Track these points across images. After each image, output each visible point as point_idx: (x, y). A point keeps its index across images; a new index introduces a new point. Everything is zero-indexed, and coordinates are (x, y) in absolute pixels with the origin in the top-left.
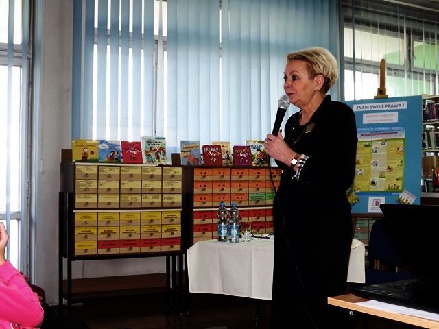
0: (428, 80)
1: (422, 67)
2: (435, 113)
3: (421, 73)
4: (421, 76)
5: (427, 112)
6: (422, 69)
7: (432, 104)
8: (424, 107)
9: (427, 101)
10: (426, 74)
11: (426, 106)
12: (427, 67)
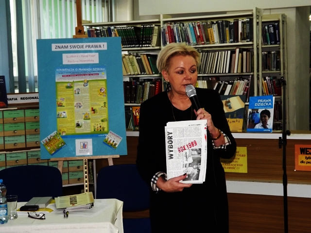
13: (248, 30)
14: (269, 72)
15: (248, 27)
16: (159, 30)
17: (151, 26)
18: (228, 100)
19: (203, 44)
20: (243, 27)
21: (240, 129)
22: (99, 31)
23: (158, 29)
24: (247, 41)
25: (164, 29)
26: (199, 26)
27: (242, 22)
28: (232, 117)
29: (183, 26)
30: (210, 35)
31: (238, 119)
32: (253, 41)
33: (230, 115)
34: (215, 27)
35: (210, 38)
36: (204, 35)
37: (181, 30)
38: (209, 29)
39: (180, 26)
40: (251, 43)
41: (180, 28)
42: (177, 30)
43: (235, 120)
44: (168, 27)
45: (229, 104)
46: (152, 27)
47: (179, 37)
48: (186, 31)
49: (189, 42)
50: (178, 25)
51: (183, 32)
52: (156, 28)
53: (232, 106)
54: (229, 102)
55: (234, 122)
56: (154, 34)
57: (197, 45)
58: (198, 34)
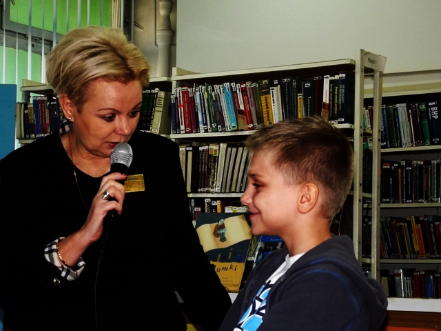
0: (37, 51)
1: (26, 22)
2: (48, 122)
3: (25, 36)
4: (23, 41)
5: (32, 117)
6: (26, 27)
7: (42, 102)
8: (26, 108)
9: (32, 95)
10: (34, 39)
11: (31, 105)
12: (36, 23)
13: (341, 99)
14: (425, 204)
15: (342, 91)
16: (167, 98)
17: (153, 91)
18: (220, 223)
19: (250, 129)
20: (332, 93)
21: (235, 285)
22: (55, 103)
23: (165, 98)
24: (339, 123)
25: (176, 98)
26: (244, 91)
27: (331, 82)
28: (224, 260)
29: (213, 90)
30: (265, 110)
31: (234, 264)
32: (352, 122)
33: (219, 256)
34: (276, 93)
35: (265, 115)
36: (253, 110)
37: (208, 99)
38: (263, 98)
39: (207, 91)
40: (347, 126)
41: (206, 96)
42: (202, 99)
43: (227, 265)
44: (183, 93)
45: (222, 231)
46: (154, 94)
47: (204, 114)
48: (217, 101)
49: (223, 126)
50: (203, 87)
51: (211, 103)
52: (162, 94)
53: (227, 235)
54: (223, 227)
55: (225, 269)
56: (157, 109)
57: (238, 130)
58: (242, 107)
